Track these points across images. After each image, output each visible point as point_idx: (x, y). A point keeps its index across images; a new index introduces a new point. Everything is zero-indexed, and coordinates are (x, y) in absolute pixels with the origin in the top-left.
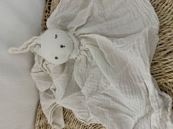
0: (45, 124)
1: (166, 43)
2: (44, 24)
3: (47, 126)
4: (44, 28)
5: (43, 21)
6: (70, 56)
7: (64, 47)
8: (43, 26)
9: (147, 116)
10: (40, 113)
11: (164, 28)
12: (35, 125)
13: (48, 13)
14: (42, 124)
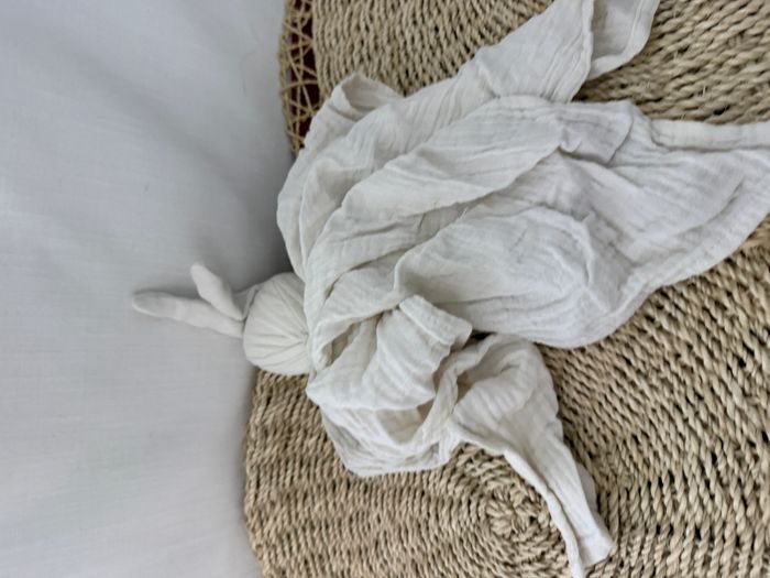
0: (284, 422)
1: (741, 104)
2: (289, 55)
3: (290, 431)
4: (287, 71)
5: (283, 42)
8: (284, 61)
10: (268, 382)
11: (739, 45)
12: (248, 422)
13: (303, 8)
14: (274, 423)
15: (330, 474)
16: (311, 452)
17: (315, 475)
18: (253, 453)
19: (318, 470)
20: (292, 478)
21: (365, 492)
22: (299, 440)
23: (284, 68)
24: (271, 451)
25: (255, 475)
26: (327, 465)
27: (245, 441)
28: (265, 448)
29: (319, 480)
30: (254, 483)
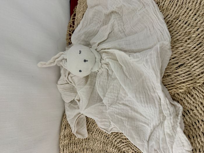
0: (69, 133)
1: (178, 56)
2: (69, 39)
3: (71, 136)
4: (68, 43)
6: (92, 69)
7: (87, 61)
8: (68, 41)
9: (161, 124)
10: (65, 123)
11: (177, 43)
12: (60, 134)
13: (72, 27)
14: (67, 134)
15: (82, 147)
16: (77, 141)
17: (78, 147)
18: (62, 142)
19: (79, 146)
20: (72, 148)
21: (91, 151)
22: (74, 138)
23: (68, 42)
24: (67, 141)
25: (62, 148)
26: (81, 144)
27: (60, 139)
28: (65, 141)
29: (79, 148)
30: (62, 150)
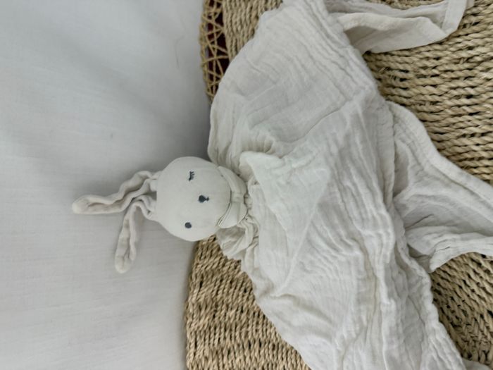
0: (212, 299)
2: (207, 38)
3: (217, 306)
4: (206, 50)
5: (202, 30)
8: (203, 43)
10: (200, 271)
12: (187, 300)
13: (215, 6)
14: (205, 300)
15: (246, 336)
16: (232, 320)
17: (235, 337)
18: (191, 323)
19: (237, 333)
20: (219, 339)
21: (273, 349)
22: (223, 312)
23: (204, 48)
24: (205, 321)
25: (193, 339)
26: (244, 330)
27: (185, 313)
28: (200, 319)
29: (239, 341)
30: (193, 345)
